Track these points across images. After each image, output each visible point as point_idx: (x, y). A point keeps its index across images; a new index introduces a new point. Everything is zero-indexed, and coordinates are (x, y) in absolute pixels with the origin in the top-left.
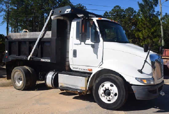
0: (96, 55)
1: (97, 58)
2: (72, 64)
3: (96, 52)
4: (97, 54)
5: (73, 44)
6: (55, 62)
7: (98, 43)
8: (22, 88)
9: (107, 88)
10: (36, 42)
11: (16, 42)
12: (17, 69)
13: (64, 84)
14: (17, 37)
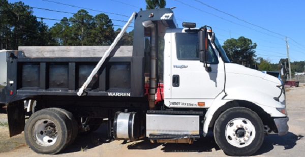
0: (214, 83)
1: (216, 86)
2: (170, 97)
3: (214, 77)
4: (215, 81)
5: (172, 67)
6: (142, 96)
7: (216, 65)
8: (58, 149)
9: (239, 127)
10: (97, 63)
11: (41, 64)
12: (44, 113)
13: (158, 130)
14: (43, 55)
